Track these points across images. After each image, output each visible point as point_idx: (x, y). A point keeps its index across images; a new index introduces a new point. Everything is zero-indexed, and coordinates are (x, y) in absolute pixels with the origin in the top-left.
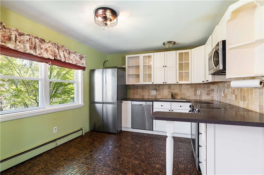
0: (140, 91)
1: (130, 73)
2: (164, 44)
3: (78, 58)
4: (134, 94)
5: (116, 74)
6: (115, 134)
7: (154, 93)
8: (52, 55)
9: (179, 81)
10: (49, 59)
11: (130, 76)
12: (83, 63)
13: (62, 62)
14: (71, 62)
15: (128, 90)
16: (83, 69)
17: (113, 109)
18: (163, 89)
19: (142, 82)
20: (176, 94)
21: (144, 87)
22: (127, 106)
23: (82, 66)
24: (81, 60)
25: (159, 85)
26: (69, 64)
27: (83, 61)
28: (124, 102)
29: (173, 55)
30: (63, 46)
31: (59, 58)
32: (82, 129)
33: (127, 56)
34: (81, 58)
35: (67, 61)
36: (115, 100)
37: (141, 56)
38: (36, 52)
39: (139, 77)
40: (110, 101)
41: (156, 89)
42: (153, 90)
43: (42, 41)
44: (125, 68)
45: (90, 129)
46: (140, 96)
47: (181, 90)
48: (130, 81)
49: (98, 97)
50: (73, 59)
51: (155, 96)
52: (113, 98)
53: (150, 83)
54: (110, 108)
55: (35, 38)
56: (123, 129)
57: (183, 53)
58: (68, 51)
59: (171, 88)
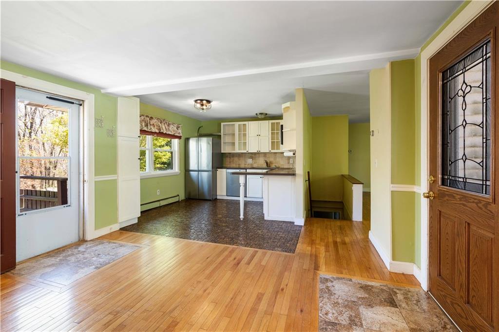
0: (236, 159)
1: (226, 141)
2: (257, 114)
3: (175, 129)
4: (230, 162)
5: (211, 143)
6: (210, 200)
7: (250, 161)
8: (157, 129)
9: (272, 149)
10: (155, 133)
11: (227, 144)
12: (179, 132)
13: (164, 134)
14: (170, 133)
15: (224, 159)
16: (179, 138)
17: (208, 177)
18: (259, 157)
19: (237, 151)
20: (271, 163)
21: (240, 155)
22: (222, 174)
23: (179, 135)
24: (178, 129)
25: (255, 154)
26: (169, 135)
27: (180, 131)
28: (219, 170)
29: (266, 125)
30: (164, 120)
31: (162, 131)
32: (178, 196)
33: (222, 124)
34: (178, 128)
35: (167, 133)
36: (210, 168)
37: (237, 124)
38: (147, 128)
39: (234, 145)
40: (205, 169)
41: (252, 158)
42: (250, 158)
43: (152, 118)
44: (221, 135)
45: (185, 197)
46: (236, 165)
47: (275, 158)
48: (225, 149)
49: (193, 165)
50: (172, 130)
51: (251, 164)
52: (208, 166)
53: (246, 152)
54: (205, 176)
55: (147, 116)
56: (218, 197)
57: (274, 123)
58: (168, 124)
59: (266, 157)
